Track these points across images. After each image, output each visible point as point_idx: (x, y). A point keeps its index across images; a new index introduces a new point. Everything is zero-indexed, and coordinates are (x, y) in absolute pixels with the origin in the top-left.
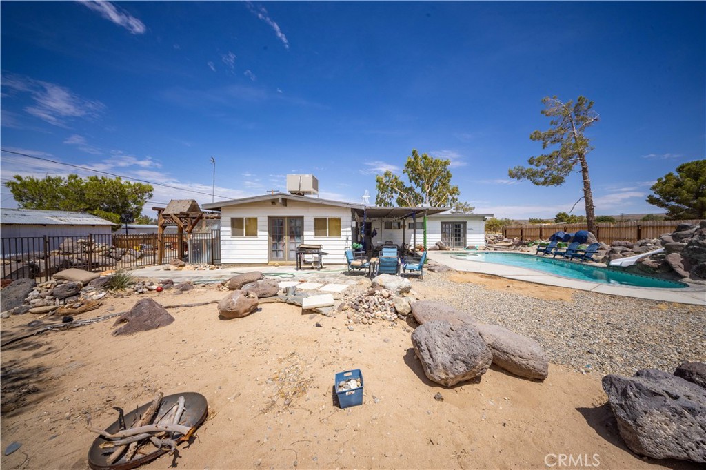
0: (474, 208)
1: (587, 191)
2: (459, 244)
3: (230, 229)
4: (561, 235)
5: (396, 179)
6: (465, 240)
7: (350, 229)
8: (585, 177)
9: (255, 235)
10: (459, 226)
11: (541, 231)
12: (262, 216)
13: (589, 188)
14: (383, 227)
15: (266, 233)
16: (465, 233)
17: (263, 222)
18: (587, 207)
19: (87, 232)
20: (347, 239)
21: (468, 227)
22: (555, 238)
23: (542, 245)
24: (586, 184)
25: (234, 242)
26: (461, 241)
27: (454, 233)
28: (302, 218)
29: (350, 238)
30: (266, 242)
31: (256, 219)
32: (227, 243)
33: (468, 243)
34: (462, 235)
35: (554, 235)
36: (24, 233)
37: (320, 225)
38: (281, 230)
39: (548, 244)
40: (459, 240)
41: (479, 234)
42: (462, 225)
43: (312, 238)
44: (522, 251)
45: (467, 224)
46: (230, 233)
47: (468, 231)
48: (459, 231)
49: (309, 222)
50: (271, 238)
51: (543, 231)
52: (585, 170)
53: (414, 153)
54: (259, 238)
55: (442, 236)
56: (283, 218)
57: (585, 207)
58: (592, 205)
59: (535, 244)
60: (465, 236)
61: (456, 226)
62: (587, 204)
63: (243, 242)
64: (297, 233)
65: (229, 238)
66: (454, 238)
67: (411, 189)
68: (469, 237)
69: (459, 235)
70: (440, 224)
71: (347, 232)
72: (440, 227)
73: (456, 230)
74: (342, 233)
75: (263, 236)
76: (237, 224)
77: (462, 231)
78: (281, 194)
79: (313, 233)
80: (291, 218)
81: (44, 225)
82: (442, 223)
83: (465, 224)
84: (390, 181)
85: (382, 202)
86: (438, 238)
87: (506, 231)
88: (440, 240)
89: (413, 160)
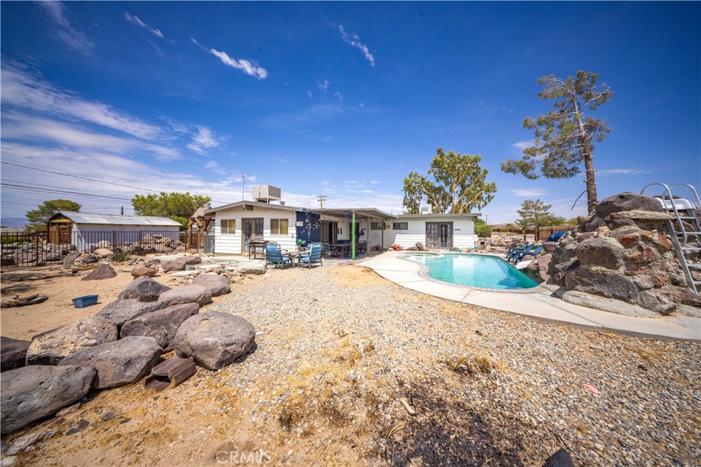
1: (590, 184)
2: (445, 245)
3: (220, 228)
5: (423, 179)
6: (452, 242)
7: (294, 228)
8: (587, 167)
9: (234, 232)
10: (446, 226)
12: (238, 217)
13: (592, 180)
14: (370, 227)
15: (241, 231)
16: (452, 233)
17: (239, 223)
18: (589, 203)
19: (138, 229)
20: (293, 237)
21: (455, 227)
24: (589, 175)
25: (223, 238)
26: (448, 242)
27: (440, 234)
28: (262, 219)
29: (295, 236)
30: (240, 238)
31: (235, 220)
32: (219, 238)
33: (454, 244)
34: (449, 236)
36: (127, 229)
37: (275, 225)
38: (250, 229)
40: (446, 241)
41: (468, 234)
42: (449, 226)
43: (269, 235)
45: (454, 224)
46: (220, 231)
47: (454, 232)
48: (446, 231)
49: (267, 223)
50: (244, 235)
53: (439, 151)
54: (237, 234)
55: (427, 237)
56: (251, 219)
58: (594, 201)
60: (451, 237)
61: (442, 226)
62: (589, 199)
63: (227, 237)
64: (260, 231)
65: (219, 234)
66: (440, 239)
67: (440, 189)
68: (455, 238)
69: (446, 236)
70: (425, 224)
71: (292, 231)
72: (425, 227)
73: (442, 231)
74: (289, 231)
75: (239, 232)
76: (224, 224)
77: (449, 231)
78: (244, 201)
79: (269, 231)
80: (256, 219)
81: (138, 225)
82: (427, 224)
83: (451, 223)
84: (416, 181)
85: (411, 203)
86: (422, 238)
87: (538, 233)
88: (425, 241)
89: (439, 159)
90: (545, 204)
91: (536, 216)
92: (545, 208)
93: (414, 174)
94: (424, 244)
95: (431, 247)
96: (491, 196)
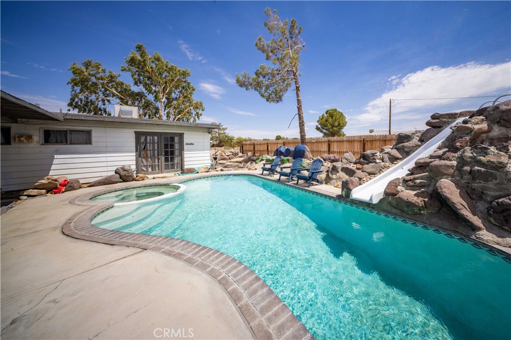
0: (226, 128)
1: (299, 109)
2: (173, 167)
4: (283, 149)
5: (111, 77)
6: (182, 160)
8: (298, 96)
10: (172, 139)
11: (268, 146)
13: (301, 106)
16: (182, 149)
18: (300, 123)
21: (186, 140)
22: (278, 153)
23: (268, 160)
24: (299, 101)
26: (176, 161)
27: (163, 150)
33: (185, 163)
34: (177, 153)
35: (277, 150)
39: (273, 160)
40: (172, 159)
41: (203, 150)
42: (176, 139)
44: (250, 169)
45: (185, 136)
47: (186, 147)
48: (172, 146)
51: (269, 145)
52: (297, 88)
53: (139, 48)
55: (139, 156)
57: (298, 124)
58: (303, 122)
59: (262, 160)
60: (181, 155)
61: (166, 139)
62: (300, 121)
66: (163, 158)
68: (187, 155)
69: (172, 153)
70: (134, 135)
72: (133, 140)
73: (166, 146)
77: (177, 146)
82: (138, 135)
83: (181, 136)
84: (98, 76)
85: (86, 105)
86: (128, 159)
87: (242, 146)
88: (134, 162)
89: (139, 58)
90: (223, 127)
91: (219, 134)
92: (224, 129)
93: (93, 63)
94: (134, 167)
95: (147, 172)
96: (200, 113)
